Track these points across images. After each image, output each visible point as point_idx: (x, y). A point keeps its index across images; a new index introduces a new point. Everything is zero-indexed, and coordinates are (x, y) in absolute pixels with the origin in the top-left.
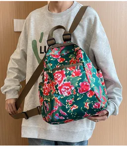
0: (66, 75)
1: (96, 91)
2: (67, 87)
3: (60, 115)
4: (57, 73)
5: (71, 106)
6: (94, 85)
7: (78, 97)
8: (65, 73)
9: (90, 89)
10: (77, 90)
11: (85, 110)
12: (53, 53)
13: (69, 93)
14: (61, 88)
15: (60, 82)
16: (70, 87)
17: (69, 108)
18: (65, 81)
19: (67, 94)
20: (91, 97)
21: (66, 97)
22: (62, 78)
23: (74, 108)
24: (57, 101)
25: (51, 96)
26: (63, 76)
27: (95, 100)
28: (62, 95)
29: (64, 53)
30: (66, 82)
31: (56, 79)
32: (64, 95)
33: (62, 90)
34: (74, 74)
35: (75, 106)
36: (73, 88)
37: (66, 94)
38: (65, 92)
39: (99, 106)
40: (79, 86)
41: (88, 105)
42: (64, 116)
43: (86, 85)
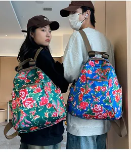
1: (54, 103)
2: (29, 102)
3: (26, 123)
4: (21, 91)
5: (34, 116)
6: (52, 99)
7: (39, 108)
8: (27, 91)
9: (48, 102)
10: (38, 104)
11: (46, 119)
12: (20, 76)
13: (32, 106)
14: (24, 102)
15: (24, 98)
16: (33, 101)
17: (32, 118)
18: (27, 97)
20: (50, 108)
21: (30, 109)
22: (25, 95)
23: (36, 118)
25: (18, 109)
26: (26, 93)
27: (53, 110)
28: (26, 108)
30: (29, 98)
31: (21, 96)
33: (26, 104)
34: (36, 91)
35: (37, 116)
36: (35, 102)
37: (29, 107)
38: (29, 106)
39: (56, 115)
40: (40, 100)
41: (47, 115)
42: (29, 124)
43: (46, 99)
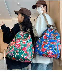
0: (20, 41)
1: (28, 52)
2: (18, 46)
4: (18, 39)
5: (17, 53)
6: (28, 50)
7: (21, 51)
9: (26, 50)
10: (21, 48)
11: (21, 57)
12: (20, 33)
13: (18, 48)
14: (16, 45)
15: (17, 43)
16: (20, 46)
17: (15, 53)
18: (19, 43)
19: (17, 48)
20: (25, 53)
21: (17, 49)
22: (18, 42)
24: (13, 49)
25: (12, 46)
26: (19, 41)
27: (26, 55)
29: (25, 35)
31: (17, 41)
32: (16, 48)
33: (17, 46)
34: (23, 43)
35: (18, 53)
36: (20, 47)
38: (17, 47)
39: (27, 58)
40: (23, 47)
41: (23, 55)
42: (13, 55)
43: (26, 48)
